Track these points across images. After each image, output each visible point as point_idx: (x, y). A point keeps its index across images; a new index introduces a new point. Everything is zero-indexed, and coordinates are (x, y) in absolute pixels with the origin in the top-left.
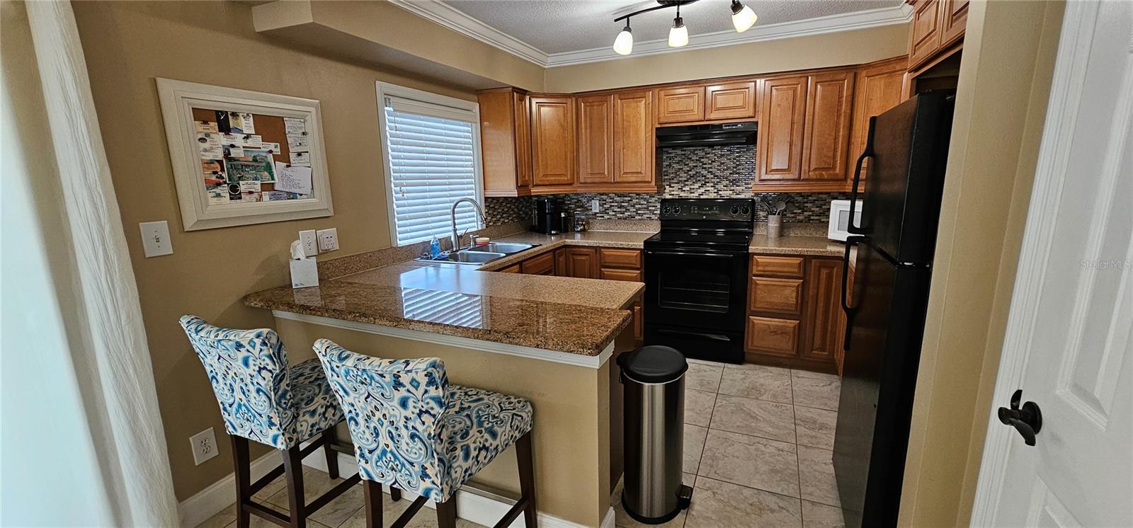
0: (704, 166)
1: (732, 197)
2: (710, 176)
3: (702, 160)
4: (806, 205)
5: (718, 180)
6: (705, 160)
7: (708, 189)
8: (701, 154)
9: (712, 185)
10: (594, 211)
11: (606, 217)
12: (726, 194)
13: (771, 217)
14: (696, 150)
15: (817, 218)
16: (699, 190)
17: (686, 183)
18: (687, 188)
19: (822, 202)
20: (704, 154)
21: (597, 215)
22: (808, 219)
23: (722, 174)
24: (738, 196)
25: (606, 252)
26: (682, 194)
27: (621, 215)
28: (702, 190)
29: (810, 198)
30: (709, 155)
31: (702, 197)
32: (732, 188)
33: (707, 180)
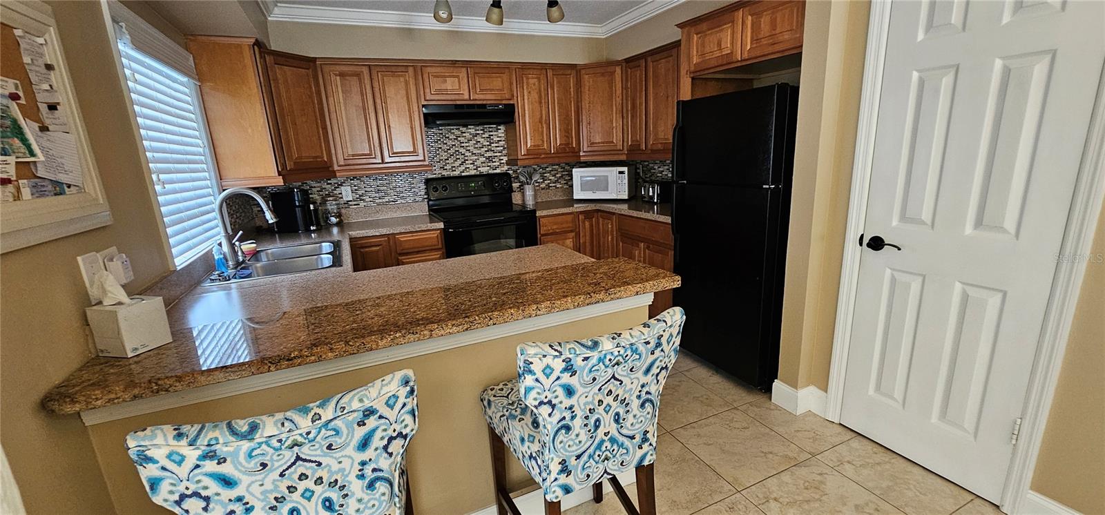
0: (462, 145)
1: (490, 172)
2: (468, 154)
3: (459, 139)
4: (545, 175)
5: (476, 157)
6: (462, 139)
7: (468, 166)
8: (457, 133)
9: (471, 162)
10: (345, 199)
11: (362, 204)
12: (484, 170)
13: (527, 187)
14: (453, 129)
15: (554, 185)
16: (460, 168)
17: (447, 161)
18: (448, 167)
19: (556, 172)
20: (460, 133)
21: (350, 203)
22: (548, 187)
23: (479, 152)
24: (495, 171)
25: (403, 238)
26: (445, 173)
27: (381, 201)
28: (462, 168)
29: (547, 169)
30: (464, 135)
31: (463, 174)
32: (489, 164)
33: (466, 158)
